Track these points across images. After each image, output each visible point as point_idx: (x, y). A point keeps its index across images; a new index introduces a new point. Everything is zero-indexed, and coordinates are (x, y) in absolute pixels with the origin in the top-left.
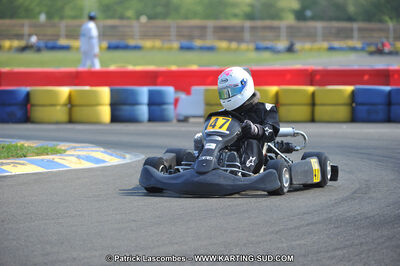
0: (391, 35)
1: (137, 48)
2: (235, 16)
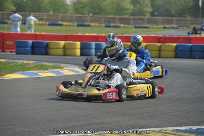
0: (189, 22)
1: (89, 26)
2: (127, 14)
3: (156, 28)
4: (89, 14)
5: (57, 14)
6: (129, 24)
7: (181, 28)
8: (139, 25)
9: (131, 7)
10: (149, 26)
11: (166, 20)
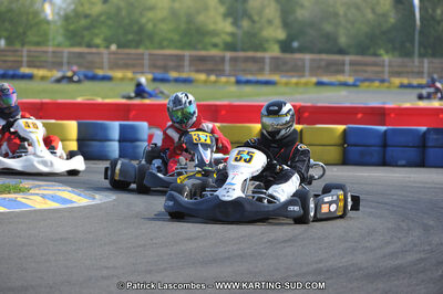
0: (387, 69)
1: (107, 79)
2: (215, 46)
3: (297, 84)
4: (108, 47)
5: (18, 47)
6: (220, 73)
7: (367, 84)
8: (250, 77)
9: (227, 26)
10: (275, 78)
11: (323, 64)
